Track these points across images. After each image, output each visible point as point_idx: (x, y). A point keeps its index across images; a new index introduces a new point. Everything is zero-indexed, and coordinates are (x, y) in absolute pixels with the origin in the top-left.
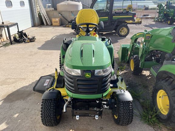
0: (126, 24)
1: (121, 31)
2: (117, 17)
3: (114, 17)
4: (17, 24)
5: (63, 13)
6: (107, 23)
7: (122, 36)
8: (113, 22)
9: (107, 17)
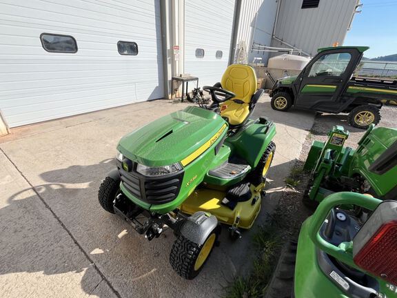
0: (379, 105)
1: (358, 118)
2: (358, 88)
3: (350, 87)
4: (197, 79)
5: (272, 72)
6: (331, 96)
7: (357, 127)
8: (345, 98)
9: (335, 87)
